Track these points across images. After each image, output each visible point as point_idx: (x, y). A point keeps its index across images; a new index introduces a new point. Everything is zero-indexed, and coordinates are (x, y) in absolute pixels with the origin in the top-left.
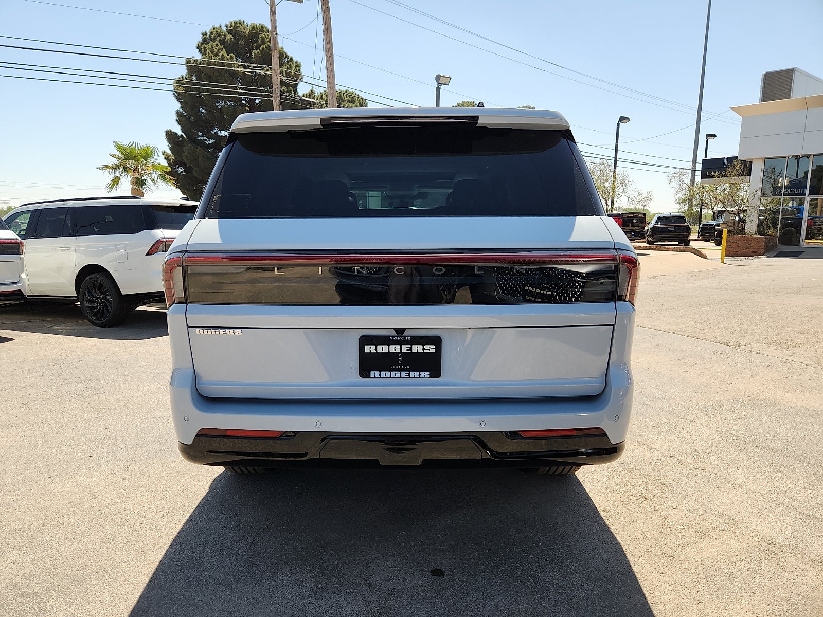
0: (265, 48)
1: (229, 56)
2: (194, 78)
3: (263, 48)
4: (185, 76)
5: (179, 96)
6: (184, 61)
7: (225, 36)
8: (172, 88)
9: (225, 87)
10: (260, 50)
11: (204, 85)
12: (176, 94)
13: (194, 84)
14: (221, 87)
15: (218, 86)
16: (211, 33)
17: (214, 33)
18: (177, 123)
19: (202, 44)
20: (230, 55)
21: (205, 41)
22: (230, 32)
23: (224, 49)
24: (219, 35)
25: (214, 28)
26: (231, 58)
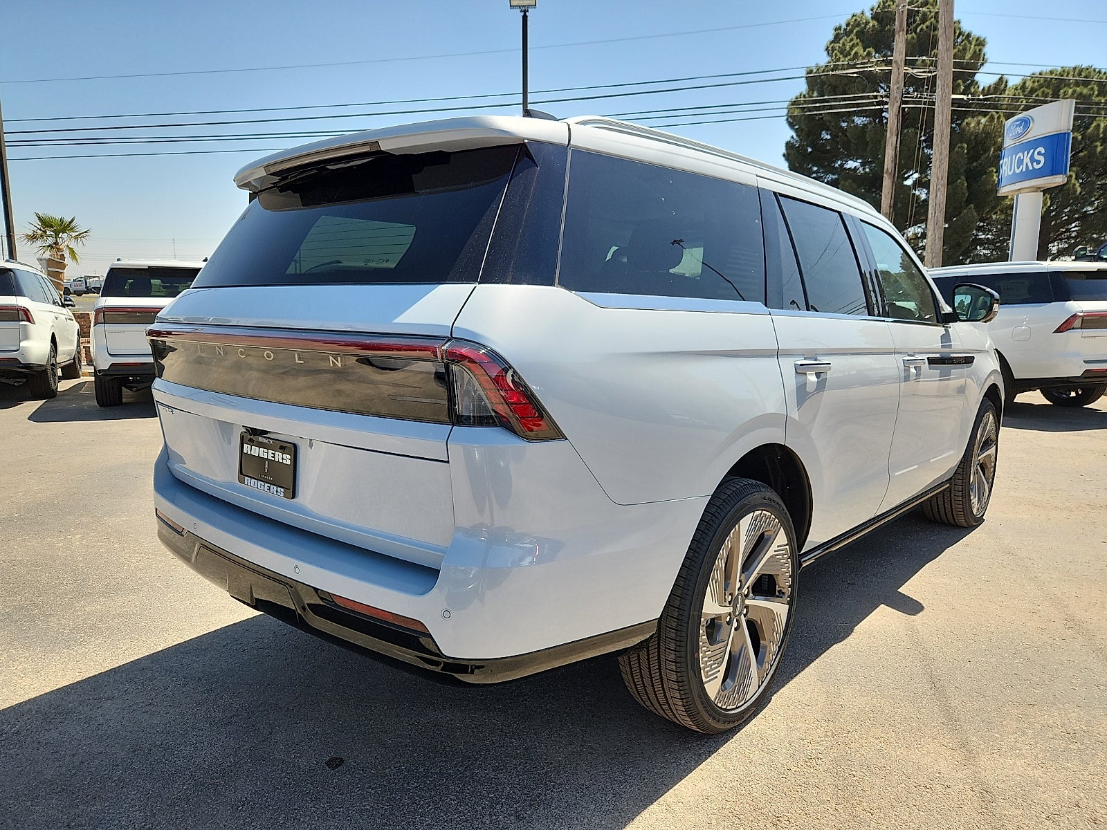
0: (924, 28)
1: (865, 53)
2: (815, 94)
3: (922, 29)
4: (804, 93)
5: (792, 121)
6: (804, 73)
7: (867, 23)
8: (785, 112)
9: (854, 99)
10: (916, 33)
11: (827, 101)
12: (790, 119)
13: (816, 102)
14: (849, 99)
15: (844, 99)
16: (848, 25)
17: (852, 23)
18: (783, 159)
19: (831, 43)
20: (867, 50)
21: (837, 38)
22: (875, 17)
23: (860, 44)
24: (858, 25)
25: (853, 16)
26: (869, 54)
